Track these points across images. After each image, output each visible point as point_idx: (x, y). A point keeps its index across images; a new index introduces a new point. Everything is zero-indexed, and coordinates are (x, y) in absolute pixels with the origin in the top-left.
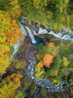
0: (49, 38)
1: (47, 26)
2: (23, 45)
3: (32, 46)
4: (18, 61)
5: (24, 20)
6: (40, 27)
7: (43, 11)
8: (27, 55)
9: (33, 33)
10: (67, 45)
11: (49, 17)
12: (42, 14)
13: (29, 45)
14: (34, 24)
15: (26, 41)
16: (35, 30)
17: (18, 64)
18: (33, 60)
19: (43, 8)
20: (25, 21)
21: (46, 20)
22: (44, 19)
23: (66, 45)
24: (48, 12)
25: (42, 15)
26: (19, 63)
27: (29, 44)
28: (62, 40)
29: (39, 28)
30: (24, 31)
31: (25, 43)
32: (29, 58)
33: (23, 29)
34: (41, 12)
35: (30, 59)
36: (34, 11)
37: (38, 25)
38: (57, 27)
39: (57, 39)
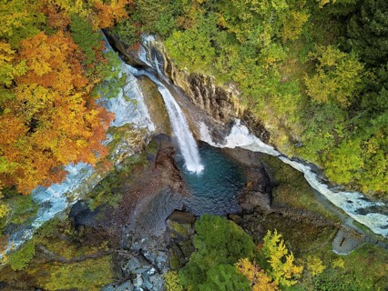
0: (278, 178)
1: (285, 138)
2: (126, 169)
3: (177, 185)
4: (68, 253)
5: (154, 52)
6: (238, 121)
7: (287, 34)
8: (131, 228)
9: (193, 129)
10: (371, 261)
11: (320, 89)
12: (275, 53)
13: (164, 174)
14: (203, 93)
15: (153, 152)
16: (208, 124)
17: (62, 270)
18: (155, 266)
19: (296, 15)
20: (160, 59)
21: (288, 104)
22: (281, 89)
23: (365, 262)
24: (330, 55)
25: (271, 59)
26: (71, 262)
27: (166, 174)
28: (350, 222)
29: (232, 124)
30: (145, 109)
31: (140, 164)
32: (136, 246)
33: (140, 98)
34: (275, 39)
35: (141, 252)
36: (222, 20)
37: (226, 110)
38: (353, 172)
39: (321, 207)
